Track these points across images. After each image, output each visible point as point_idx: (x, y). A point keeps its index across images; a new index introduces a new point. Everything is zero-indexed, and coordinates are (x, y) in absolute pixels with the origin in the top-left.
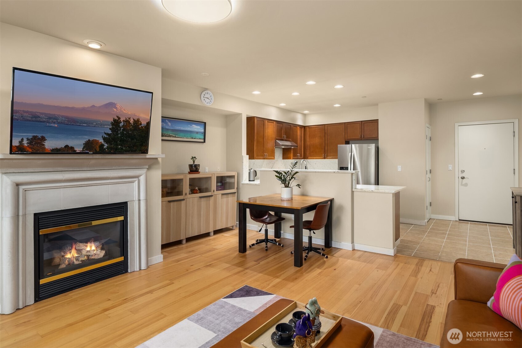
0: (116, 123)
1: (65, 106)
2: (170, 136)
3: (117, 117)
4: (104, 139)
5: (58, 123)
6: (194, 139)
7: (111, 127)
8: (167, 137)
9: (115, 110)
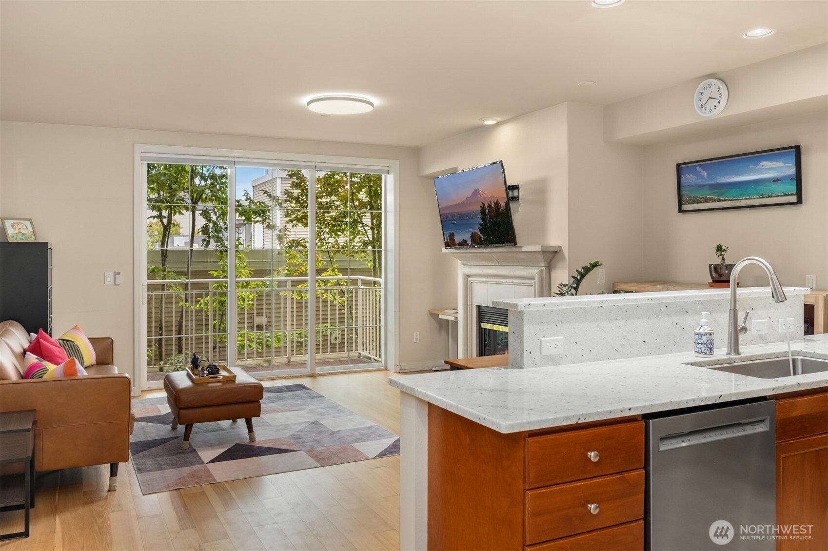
0: (483, 209)
1: (455, 204)
2: (707, 200)
3: (483, 203)
4: (480, 230)
5: (457, 220)
6: (769, 197)
7: (481, 216)
8: (701, 203)
9: (479, 196)
